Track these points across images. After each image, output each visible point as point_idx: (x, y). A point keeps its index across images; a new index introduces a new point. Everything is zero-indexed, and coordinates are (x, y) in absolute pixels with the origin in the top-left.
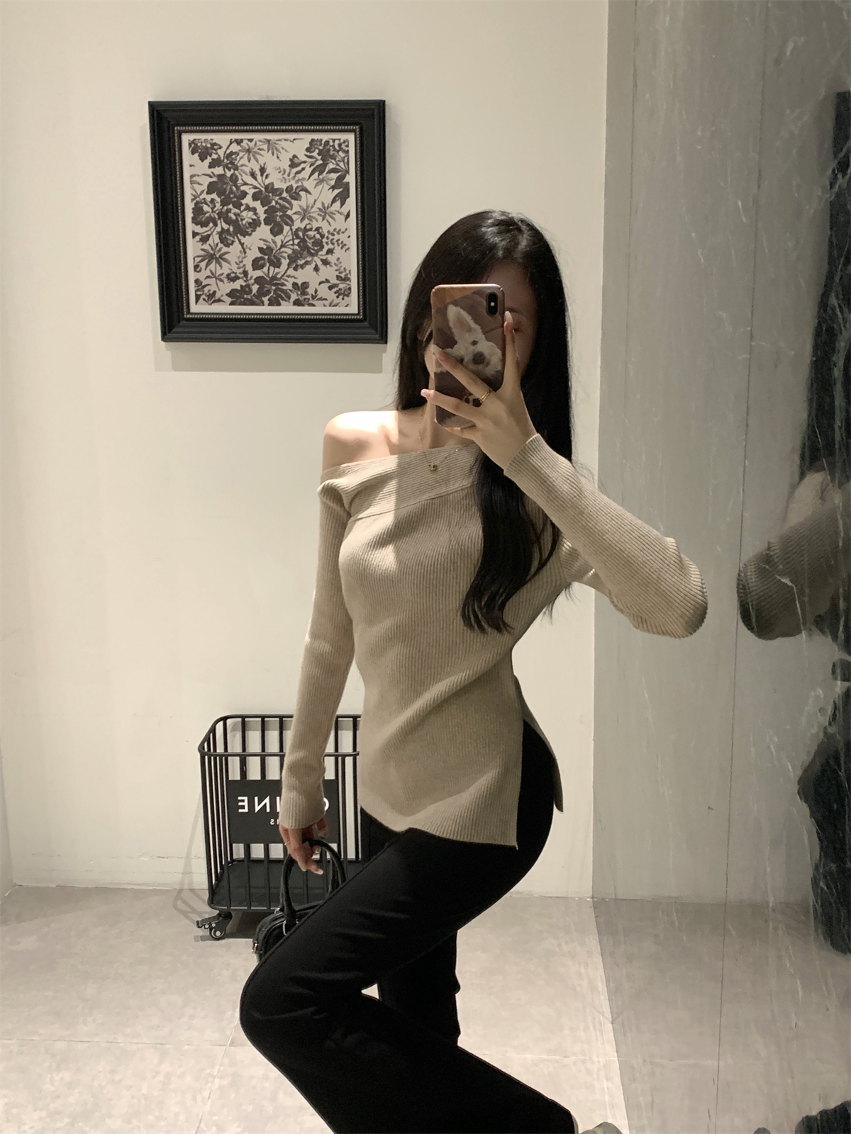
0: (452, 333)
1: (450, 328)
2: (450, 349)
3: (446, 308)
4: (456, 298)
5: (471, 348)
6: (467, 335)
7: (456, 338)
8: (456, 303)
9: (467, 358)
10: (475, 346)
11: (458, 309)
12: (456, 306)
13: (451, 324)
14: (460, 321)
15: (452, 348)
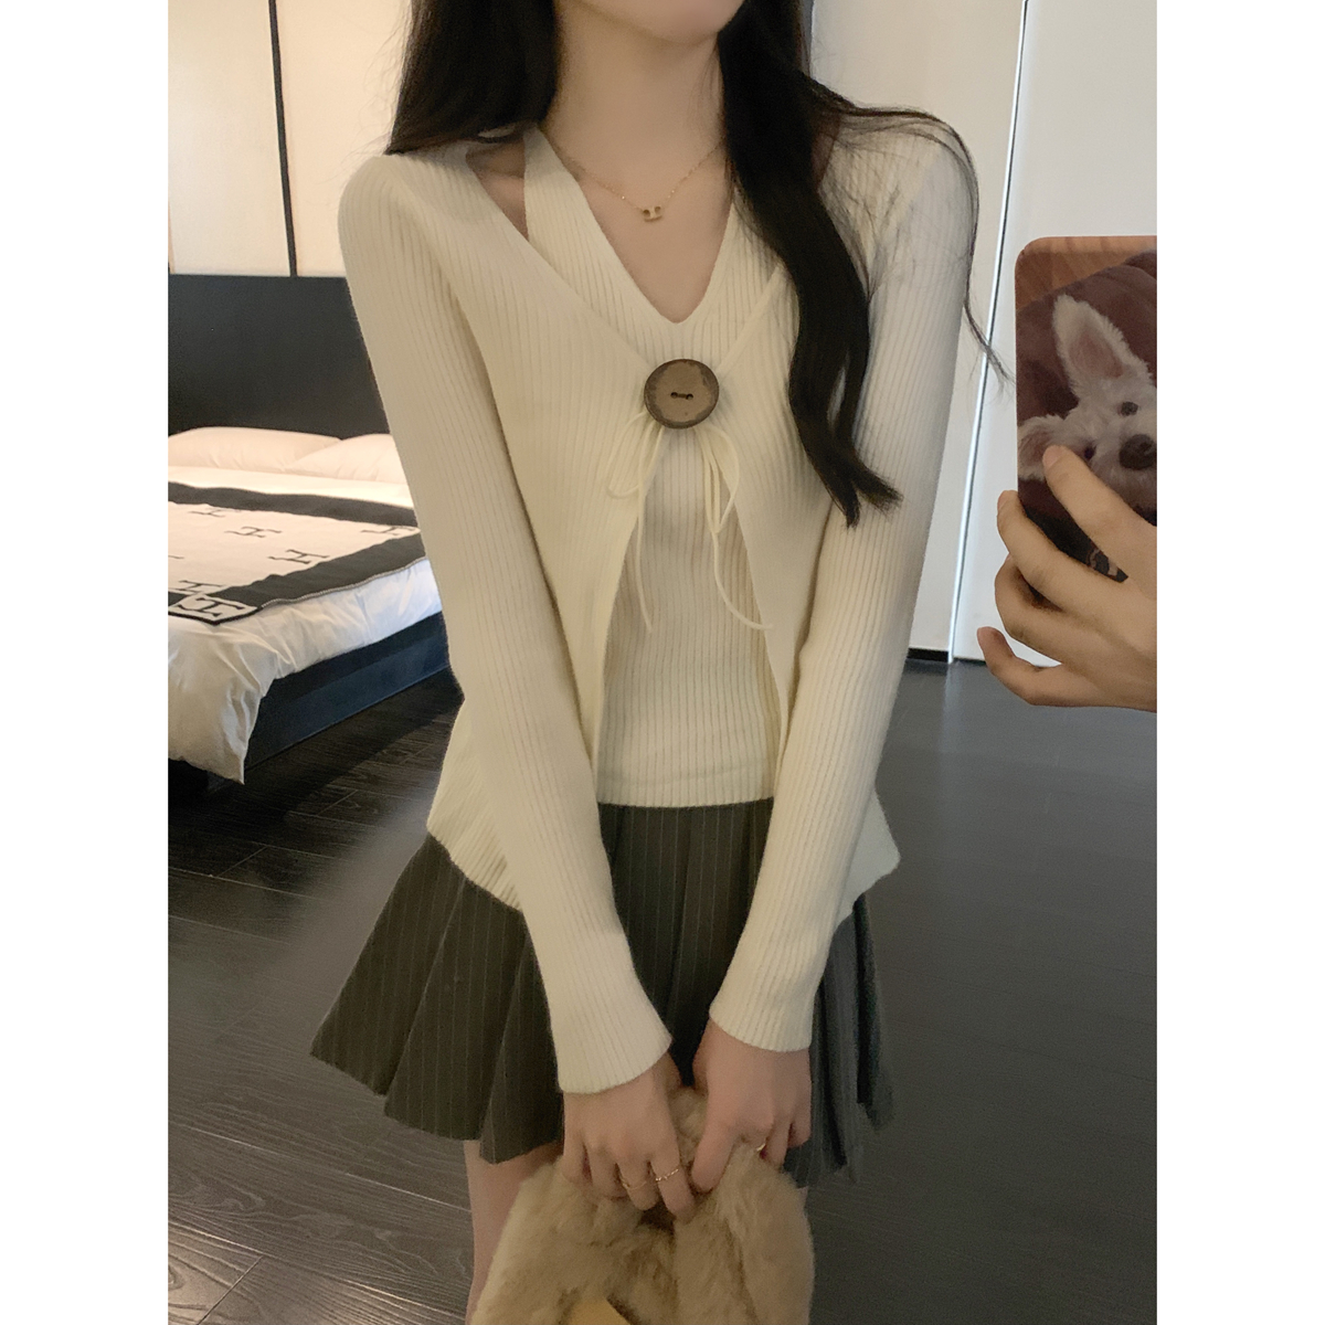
0: (1065, 377)
1: (1059, 362)
2: (1057, 418)
3: (1050, 303)
4: (1079, 278)
5: (1118, 422)
6: (1107, 384)
7: (1077, 392)
8: (1078, 292)
9: (1106, 449)
10: (1129, 417)
11: (1085, 307)
12: (1077, 298)
13: (1064, 352)
14: (1090, 344)
15: (1063, 415)
